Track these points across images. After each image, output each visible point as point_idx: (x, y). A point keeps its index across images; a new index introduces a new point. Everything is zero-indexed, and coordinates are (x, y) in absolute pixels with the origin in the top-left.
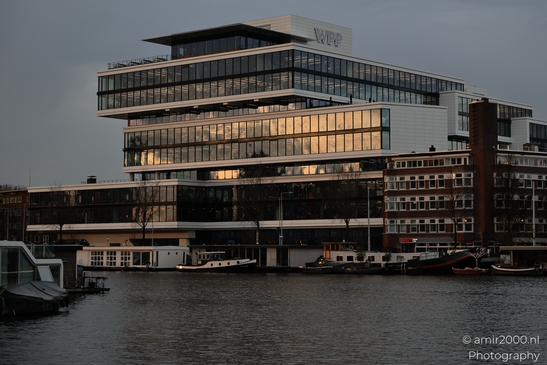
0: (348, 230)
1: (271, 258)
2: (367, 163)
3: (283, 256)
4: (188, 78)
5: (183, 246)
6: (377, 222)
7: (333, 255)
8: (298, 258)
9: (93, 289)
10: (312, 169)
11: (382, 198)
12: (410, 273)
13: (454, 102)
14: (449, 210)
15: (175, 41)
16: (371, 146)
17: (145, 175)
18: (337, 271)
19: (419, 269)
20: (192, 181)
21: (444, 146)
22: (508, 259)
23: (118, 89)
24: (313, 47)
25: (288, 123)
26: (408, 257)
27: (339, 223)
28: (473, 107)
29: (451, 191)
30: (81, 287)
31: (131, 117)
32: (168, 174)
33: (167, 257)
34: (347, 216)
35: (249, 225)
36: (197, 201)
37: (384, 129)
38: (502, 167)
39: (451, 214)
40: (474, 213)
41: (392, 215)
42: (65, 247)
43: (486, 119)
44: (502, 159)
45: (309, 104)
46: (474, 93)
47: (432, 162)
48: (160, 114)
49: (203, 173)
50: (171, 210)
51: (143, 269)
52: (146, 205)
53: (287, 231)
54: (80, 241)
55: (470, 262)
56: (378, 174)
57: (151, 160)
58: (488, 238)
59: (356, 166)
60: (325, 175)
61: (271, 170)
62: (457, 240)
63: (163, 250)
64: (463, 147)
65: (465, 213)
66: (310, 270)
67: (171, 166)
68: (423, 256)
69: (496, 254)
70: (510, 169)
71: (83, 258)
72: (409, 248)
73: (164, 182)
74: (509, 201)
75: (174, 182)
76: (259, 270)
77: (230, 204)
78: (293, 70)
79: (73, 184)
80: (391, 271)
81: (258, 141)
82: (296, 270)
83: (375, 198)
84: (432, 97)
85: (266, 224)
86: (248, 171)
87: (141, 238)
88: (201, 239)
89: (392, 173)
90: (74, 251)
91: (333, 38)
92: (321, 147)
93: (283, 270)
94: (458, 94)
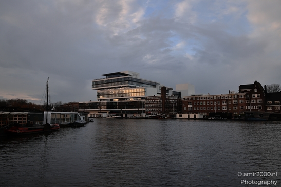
0: (138, 110)
1: (124, 116)
2: (142, 98)
3: (126, 115)
4: (109, 82)
5: (108, 113)
6: (144, 109)
7: (136, 115)
8: (129, 116)
9: (91, 122)
10: (132, 99)
12: (150, 119)
13: (158, 87)
14: (157, 107)
15: (106, 75)
16: (143, 95)
17: (101, 100)
18: (136, 118)
19: (152, 118)
20: (110, 101)
21: (156, 95)
22: (168, 116)
23: (96, 84)
24: (132, 77)
25: (127, 91)
26: (150, 116)
27: (137, 109)
28: (162, 88)
29: (158, 103)
30: (88, 121)
31: (98, 89)
32: (105, 100)
33: (105, 115)
34: (138, 108)
35: (120, 109)
36: (110, 105)
37: (145, 92)
38: (167, 99)
39: (158, 108)
40: (162, 108)
41: (147, 108)
42: (85, 114)
43: (164, 90)
44: (167, 98)
45: (131, 87)
46: (162, 85)
47: (154, 98)
48: (104, 89)
49: (112, 100)
50: (106, 107)
51: (100, 118)
52: (101, 106)
53: (127, 111)
54: (89, 112)
55: (161, 117)
56: (144, 100)
57: (102, 97)
58: (165, 112)
59: (140, 99)
60: (134, 100)
61: (124, 99)
62: (159, 113)
63: (104, 114)
64: (160, 95)
65: (160, 108)
66: (131, 118)
67: (106, 98)
68: (153, 116)
69: (166, 115)
70: (169, 99)
71: (89, 116)
72: (150, 114)
73: (104, 102)
74: (169, 105)
75: (106, 101)
76: (122, 118)
77: (116, 106)
78: (128, 81)
79: (87, 102)
80: (147, 118)
81: (121, 94)
82: (129, 118)
83: (144, 105)
84: (154, 86)
85: (123, 109)
86: (120, 99)
87: (100, 112)
88: (111, 112)
89: (147, 100)
90: (87, 114)
91: (136, 75)
92: (134, 95)
93: (126, 118)
94: (159, 85)
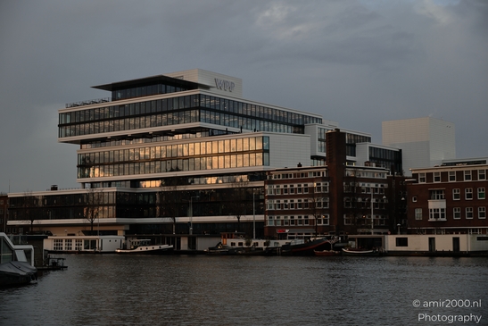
0: (239, 223)
1: (184, 244)
2: (253, 176)
3: (192, 243)
4: (123, 114)
5: (121, 236)
6: (260, 218)
7: (229, 242)
8: (203, 244)
9: (56, 267)
10: (213, 180)
11: (263, 201)
12: (284, 255)
13: (314, 131)
14: (312, 209)
15: (115, 88)
16: (256, 163)
17: (93, 184)
18: (232, 253)
19: (290, 252)
20: (127, 189)
21: (308, 163)
22: (354, 244)
23: (73, 122)
24: (214, 92)
25: (195, 147)
26: (282, 243)
27: (233, 218)
28: (328, 135)
29: (313, 196)
30: (46, 265)
31: (83, 142)
32: (110, 183)
33: (108, 243)
34: (238, 214)
35: (168, 220)
36: (132, 203)
37: (265, 151)
38: (349, 178)
39: (313, 212)
40: (330, 211)
41: (271, 213)
42: (35, 237)
43: (338, 144)
44: (349, 173)
45: (211, 133)
46: (330, 125)
47: (300, 174)
48: (104, 140)
49: (135, 183)
50: (112, 210)
51: (91, 253)
52: (93, 206)
53: (195, 224)
54: (46, 232)
55: (327, 246)
56: (261, 184)
57: (97, 174)
58: (340, 229)
59: (245, 177)
60: (222, 184)
61: (184, 180)
62: (318, 231)
63: (106, 239)
64: (321, 164)
65: (323, 211)
66: (211, 253)
67: (111, 178)
68: (293, 242)
69: (345, 240)
70: (355, 179)
71: (48, 244)
72: (283, 236)
73: (107, 190)
74: (355, 203)
75: (113, 189)
76: (176, 253)
77: (154, 205)
78: (199, 108)
79: (41, 191)
80: (270, 253)
81: (173, 160)
82: (202, 253)
83: (259, 201)
84: (299, 129)
85: (180, 220)
86: (167, 181)
87: (90, 230)
88: (133, 231)
89: (271, 182)
90: (41, 239)
91: (228, 85)
92: (220, 164)
93: (193, 252)
94: (318, 126)
